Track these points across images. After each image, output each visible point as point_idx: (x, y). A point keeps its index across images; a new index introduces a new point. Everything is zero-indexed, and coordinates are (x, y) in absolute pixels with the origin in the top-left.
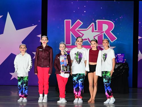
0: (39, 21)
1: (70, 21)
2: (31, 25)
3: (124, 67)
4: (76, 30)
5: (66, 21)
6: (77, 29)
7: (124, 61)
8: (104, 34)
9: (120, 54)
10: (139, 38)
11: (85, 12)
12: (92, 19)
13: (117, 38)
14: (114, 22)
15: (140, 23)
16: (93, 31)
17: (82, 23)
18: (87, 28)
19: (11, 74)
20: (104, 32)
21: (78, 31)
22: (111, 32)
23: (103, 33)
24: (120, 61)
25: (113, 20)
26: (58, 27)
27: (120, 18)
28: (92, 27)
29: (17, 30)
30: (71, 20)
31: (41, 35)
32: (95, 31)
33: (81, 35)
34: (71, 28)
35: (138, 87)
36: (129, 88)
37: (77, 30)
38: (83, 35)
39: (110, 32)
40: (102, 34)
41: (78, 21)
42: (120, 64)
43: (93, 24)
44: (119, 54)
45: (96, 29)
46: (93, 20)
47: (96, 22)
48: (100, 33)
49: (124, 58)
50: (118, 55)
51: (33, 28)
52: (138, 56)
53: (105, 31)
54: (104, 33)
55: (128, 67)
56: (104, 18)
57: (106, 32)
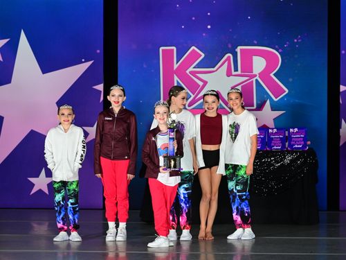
0: (98, 51)
1: (173, 50)
2: (78, 62)
3: (306, 161)
4: (188, 72)
5: (163, 50)
6: (191, 69)
7: (305, 146)
8: (257, 80)
9: (296, 130)
10: (342, 88)
11: (209, 27)
12: (227, 46)
13: (287, 91)
14: (280, 51)
15: (343, 52)
16: (229, 74)
17: (203, 55)
18: (214, 67)
19: (32, 180)
20: (255, 76)
21: (193, 73)
22: (274, 75)
23: (254, 79)
24: (296, 146)
25: (277, 47)
26: (145, 66)
27: (296, 41)
28: (226, 64)
29: (43, 73)
30: (174, 48)
31: (102, 85)
32: (234, 73)
33: (201, 84)
34: (176, 66)
35: (340, 209)
36: (320, 212)
37: (191, 72)
38: (205, 83)
39: (272, 75)
40: (252, 82)
41: (194, 50)
42: (296, 154)
43: (229, 57)
44: (294, 128)
45: (236, 70)
46: (230, 46)
47: (237, 53)
48: (247, 78)
49: (305, 140)
50: (291, 130)
51: (83, 67)
52: (341, 134)
53: (259, 74)
54: (257, 78)
55: (317, 161)
56: (256, 42)
57: (261, 75)
